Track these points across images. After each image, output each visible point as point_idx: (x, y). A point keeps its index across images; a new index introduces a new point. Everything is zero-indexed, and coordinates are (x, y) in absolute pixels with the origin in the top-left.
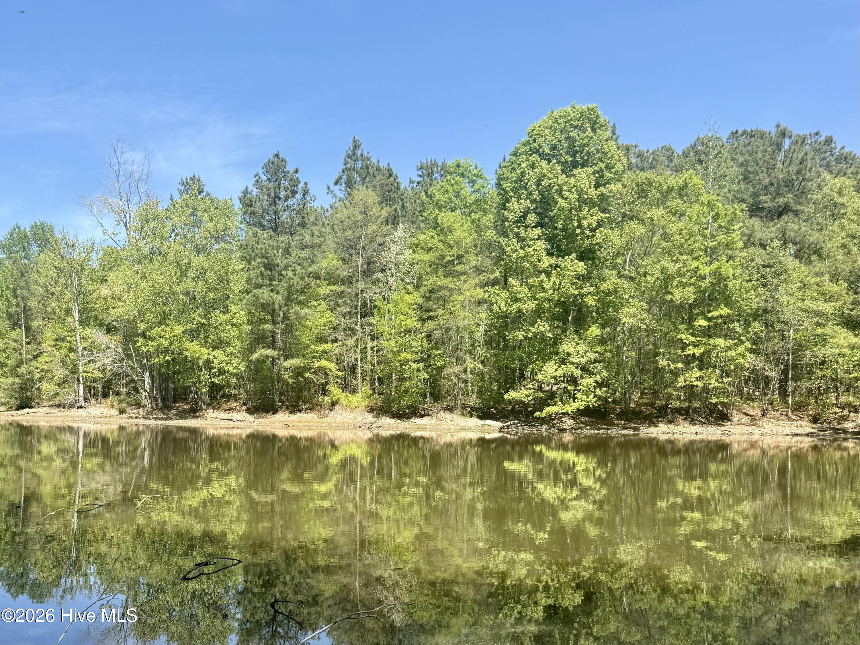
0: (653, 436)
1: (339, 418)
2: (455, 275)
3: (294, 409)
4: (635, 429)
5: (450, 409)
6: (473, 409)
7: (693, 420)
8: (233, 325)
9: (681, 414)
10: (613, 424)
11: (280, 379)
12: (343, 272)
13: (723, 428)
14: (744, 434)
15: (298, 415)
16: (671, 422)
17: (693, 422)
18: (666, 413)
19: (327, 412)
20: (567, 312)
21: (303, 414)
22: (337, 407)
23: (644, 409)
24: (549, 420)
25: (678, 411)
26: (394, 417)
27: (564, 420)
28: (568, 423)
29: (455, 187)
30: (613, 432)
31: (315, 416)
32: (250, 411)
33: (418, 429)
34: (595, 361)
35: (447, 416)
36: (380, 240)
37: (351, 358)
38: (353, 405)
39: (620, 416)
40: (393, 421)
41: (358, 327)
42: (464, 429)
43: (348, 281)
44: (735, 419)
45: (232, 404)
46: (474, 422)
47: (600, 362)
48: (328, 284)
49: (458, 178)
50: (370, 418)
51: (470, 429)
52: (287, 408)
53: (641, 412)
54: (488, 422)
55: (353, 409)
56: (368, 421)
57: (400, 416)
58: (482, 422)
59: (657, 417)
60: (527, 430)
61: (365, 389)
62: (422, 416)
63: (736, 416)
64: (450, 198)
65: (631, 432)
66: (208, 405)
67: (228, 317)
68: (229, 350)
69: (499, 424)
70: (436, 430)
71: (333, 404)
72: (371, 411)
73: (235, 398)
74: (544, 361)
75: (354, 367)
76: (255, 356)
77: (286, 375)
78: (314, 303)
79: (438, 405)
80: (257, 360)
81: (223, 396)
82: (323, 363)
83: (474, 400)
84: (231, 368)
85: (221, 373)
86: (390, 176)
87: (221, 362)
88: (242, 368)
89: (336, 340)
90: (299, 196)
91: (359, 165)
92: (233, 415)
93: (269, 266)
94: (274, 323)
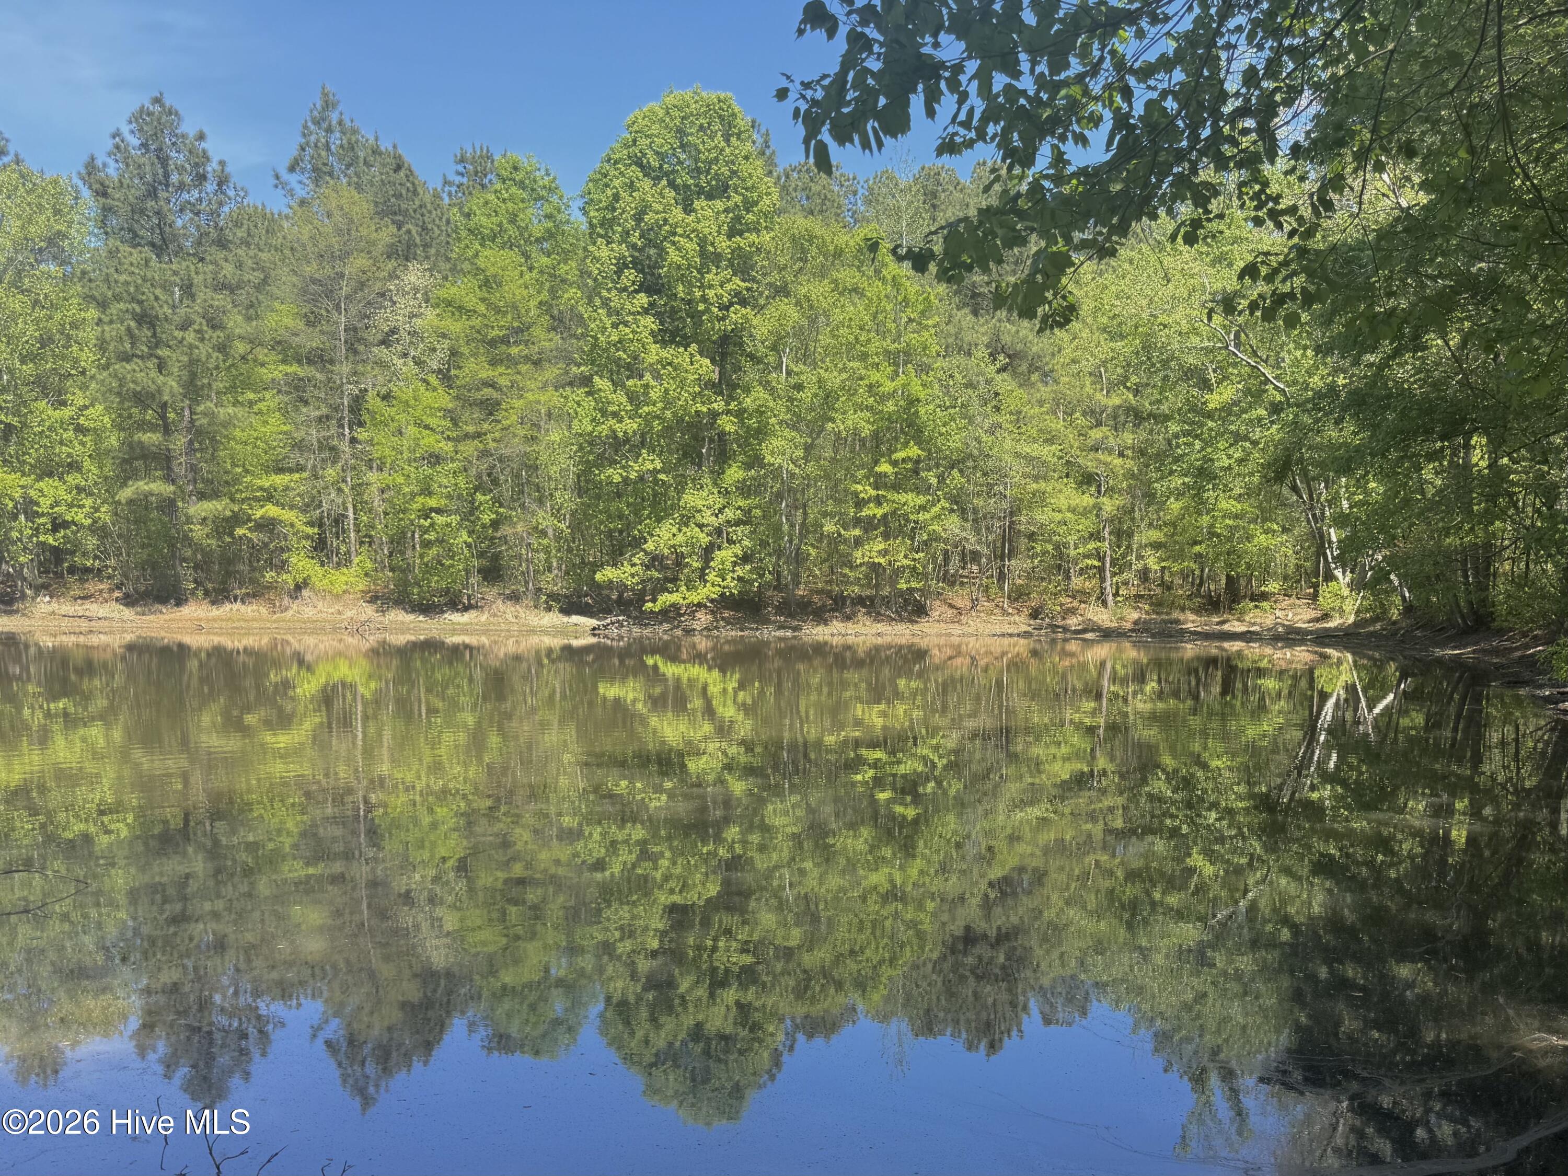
0: (821, 638)
1: (309, 612)
2: (511, 361)
3: (219, 595)
4: (796, 629)
5: (515, 598)
6: (552, 596)
7: (879, 614)
8: (79, 429)
9: (864, 606)
10: (767, 621)
11: (187, 539)
12: (311, 341)
13: (916, 627)
14: (940, 635)
15: (227, 607)
16: (848, 618)
17: (878, 617)
18: (844, 604)
19: (286, 601)
20: (698, 440)
21: (237, 606)
22: (305, 593)
23: (816, 599)
24: (671, 614)
25: (860, 601)
26: (413, 611)
27: (698, 615)
28: (703, 618)
29: (510, 204)
30: (769, 633)
31: (263, 611)
32: (129, 601)
33: (454, 632)
34: (738, 523)
35: (509, 610)
36: (378, 286)
37: (330, 502)
38: (338, 589)
39: (779, 610)
40: (411, 617)
41: (345, 447)
42: (532, 631)
43: (318, 359)
44: (935, 614)
45: (92, 586)
46: (554, 618)
47: (745, 523)
48: (284, 362)
49: (514, 189)
50: (369, 611)
51: (544, 632)
52: (207, 593)
53: (810, 603)
54: (575, 619)
55: (338, 597)
56: (363, 618)
57: (426, 609)
58: (566, 619)
59: (833, 610)
60: (636, 630)
61: (362, 560)
62: (466, 609)
63: (937, 610)
64: (500, 225)
65: (789, 634)
66: (39, 589)
67: (67, 412)
68: (73, 479)
69: (594, 622)
70: (485, 632)
71: (298, 588)
72: (373, 600)
73: (98, 573)
74: (659, 520)
75: (339, 520)
76: (126, 494)
77: (198, 532)
78: (251, 396)
79: (495, 590)
80: (131, 502)
81: (72, 570)
82: (272, 510)
83: (553, 582)
84: (80, 516)
85: (58, 525)
86: (398, 168)
87: (57, 503)
88: (105, 515)
89: (300, 469)
90: (210, 187)
91: (336, 139)
92: (94, 609)
93: (145, 319)
94: (167, 430)
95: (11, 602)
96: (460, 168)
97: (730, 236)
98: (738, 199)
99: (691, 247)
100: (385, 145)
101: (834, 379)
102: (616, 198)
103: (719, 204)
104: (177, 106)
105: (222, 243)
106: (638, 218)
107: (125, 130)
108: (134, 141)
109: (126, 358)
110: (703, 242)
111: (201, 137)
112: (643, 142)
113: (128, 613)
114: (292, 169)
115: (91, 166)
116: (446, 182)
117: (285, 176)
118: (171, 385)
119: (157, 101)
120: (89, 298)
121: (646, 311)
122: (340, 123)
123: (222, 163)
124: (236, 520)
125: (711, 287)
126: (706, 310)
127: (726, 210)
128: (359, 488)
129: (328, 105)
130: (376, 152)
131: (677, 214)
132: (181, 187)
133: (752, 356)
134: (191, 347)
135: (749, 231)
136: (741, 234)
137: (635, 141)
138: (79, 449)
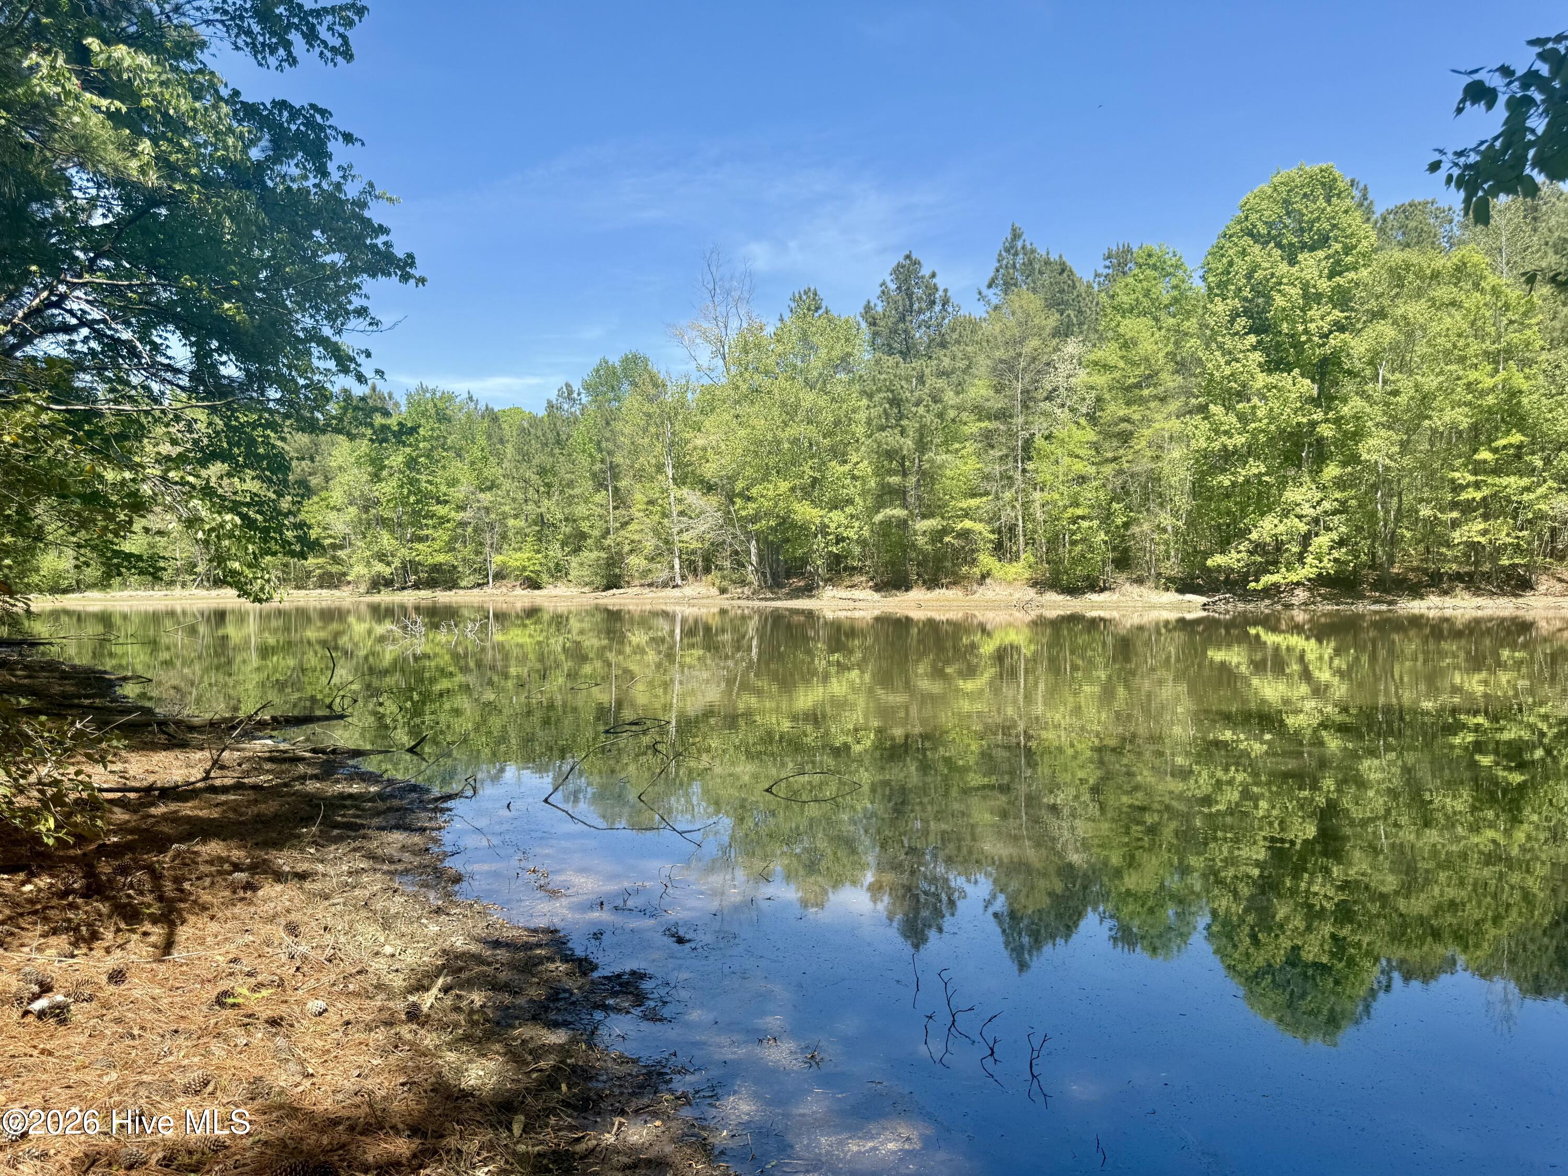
0: (1416, 611)
1: (990, 594)
2: (1142, 401)
3: (932, 583)
4: (1390, 603)
5: (1140, 581)
6: (1170, 579)
7: (1479, 588)
8: (854, 478)
9: (1463, 581)
10: (1363, 597)
11: (914, 546)
12: (997, 403)
13: (1520, 600)
14: (1549, 608)
15: (937, 591)
16: (1445, 593)
17: (1477, 592)
18: (1441, 580)
19: (975, 586)
20: (1299, 446)
21: (944, 590)
22: (988, 581)
23: (1411, 575)
24: (1272, 592)
25: (1458, 577)
26: (1063, 593)
27: (1296, 592)
28: (1301, 595)
29: (1145, 283)
30: (1363, 607)
31: (960, 593)
32: (877, 588)
33: (1092, 608)
34: (1335, 512)
35: (1135, 590)
36: (1045, 359)
37: (1007, 515)
38: (1010, 577)
39: (1374, 586)
40: (1061, 597)
41: (1018, 476)
42: (1153, 607)
43: (1003, 415)
44: (1542, 588)
45: (857, 579)
46: (1172, 597)
47: (1341, 512)
48: (979, 420)
49: (1148, 272)
50: (1031, 593)
51: (1162, 607)
52: (924, 582)
53: (1405, 580)
54: (1189, 597)
55: (1010, 583)
56: (1028, 598)
57: (1072, 591)
58: (1180, 597)
59: (1429, 586)
60: (1241, 606)
61: (1027, 556)
62: (1102, 590)
63: (1544, 583)
64: (1137, 300)
65: (1384, 607)
66: (827, 581)
67: (847, 467)
68: (849, 510)
69: (1204, 599)
70: (1117, 608)
71: (983, 577)
72: (1035, 584)
73: (860, 570)
74: (1263, 514)
75: (1012, 529)
76: (878, 518)
77: (921, 541)
78: (957, 446)
79: (1124, 575)
80: (881, 523)
81: (845, 569)
82: (968, 524)
83: (1172, 568)
84: (851, 534)
85: (839, 540)
86: (1063, 271)
87: (839, 526)
88: (866, 533)
89: (987, 493)
90: (937, 308)
91: (1020, 260)
92: (857, 594)
93: (896, 402)
94: (905, 475)
95: (811, 590)
96: (1107, 263)
97: (1330, 278)
98: (1338, 246)
99: (1295, 292)
100: (1054, 257)
101: (1431, 382)
102: (1231, 264)
103: (1321, 254)
104: (920, 258)
105: (943, 345)
106: (1249, 276)
107: (888, 279)
108: (893, 286)
109: (882, 429)
110: (1305, 287)
111: (933, 275)
112: (1254, 217)
113: (877, 596)
114: (990, 286)
115: (868, 308)
116: (1097, 275)
117: (985, 291)
118: (908, 444)
119: (908, 257)
120: (863, 393)
121: (1254, 348)
122: (1023, 247)
123: (946, 291)
124: (944, 531)
125: (1312, 321)
126: (1309, 340)
127: (1327, 257)
128: (1026, 505)
129: (1016, 235)
130: (1047, 263)
131: (1283, 267)
132: (920, 311)
133: (1350, 373)
134: (921, 417)
135: (1348, 270)
136: (1340, 274)
137: (1247, 218)
138: (852, 490)
